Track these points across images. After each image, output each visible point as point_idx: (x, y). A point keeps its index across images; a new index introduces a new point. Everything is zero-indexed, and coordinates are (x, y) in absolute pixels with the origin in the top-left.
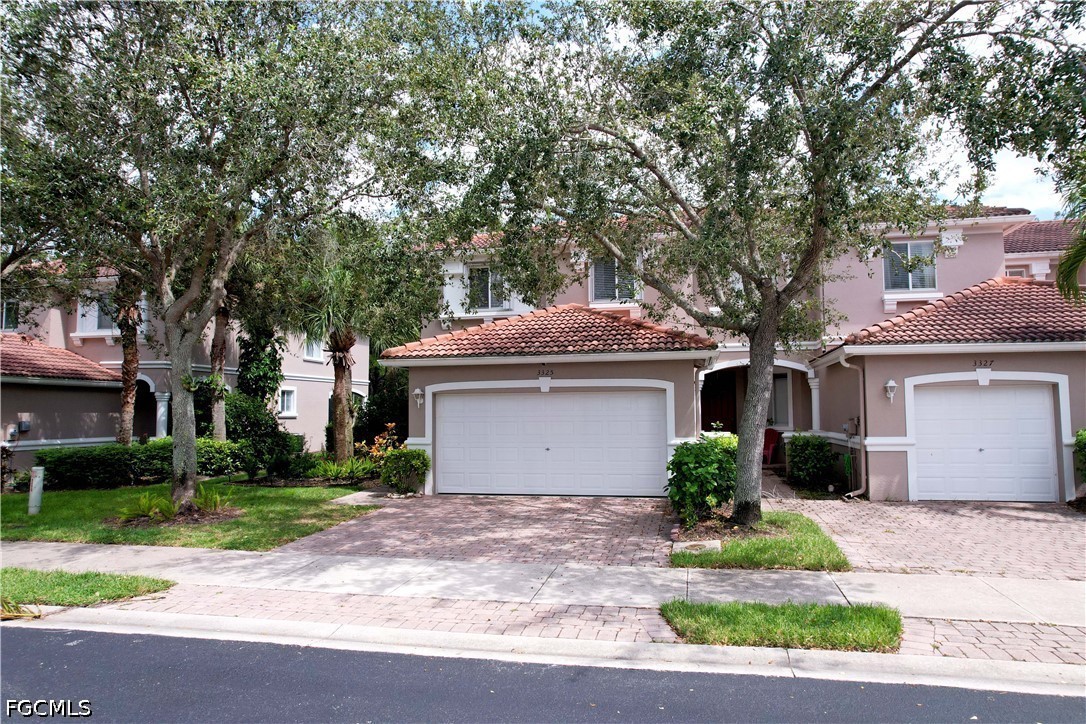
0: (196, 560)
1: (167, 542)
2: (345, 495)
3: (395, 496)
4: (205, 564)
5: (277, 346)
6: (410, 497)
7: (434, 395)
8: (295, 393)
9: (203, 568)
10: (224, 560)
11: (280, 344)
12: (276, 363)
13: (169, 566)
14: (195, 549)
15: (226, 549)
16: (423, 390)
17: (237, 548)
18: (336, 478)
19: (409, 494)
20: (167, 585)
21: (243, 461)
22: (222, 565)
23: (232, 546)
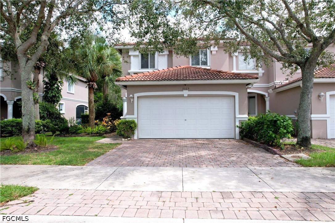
0: (44, 172)
1: (24, 162)
2: (100, 140)
3: (123, 140)
4: (51, 174)
5: (59, 84)
6: (129, 140)
7: (138, 97)
8: (64, 104)
9: (50, 177)
10: (61, 171)
11: (61, 84)
12: (59, 91)
13: (29, 177)
14: (41, 166)
15: (60, 165)
16: (133, 96)
17: (66, 164)
18: (92, 133)
19: (129, 139)
20: (32, 191)
21: (48, 128)
22: (62, 175)
23: (63, 163)
